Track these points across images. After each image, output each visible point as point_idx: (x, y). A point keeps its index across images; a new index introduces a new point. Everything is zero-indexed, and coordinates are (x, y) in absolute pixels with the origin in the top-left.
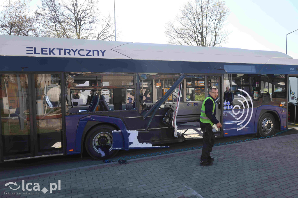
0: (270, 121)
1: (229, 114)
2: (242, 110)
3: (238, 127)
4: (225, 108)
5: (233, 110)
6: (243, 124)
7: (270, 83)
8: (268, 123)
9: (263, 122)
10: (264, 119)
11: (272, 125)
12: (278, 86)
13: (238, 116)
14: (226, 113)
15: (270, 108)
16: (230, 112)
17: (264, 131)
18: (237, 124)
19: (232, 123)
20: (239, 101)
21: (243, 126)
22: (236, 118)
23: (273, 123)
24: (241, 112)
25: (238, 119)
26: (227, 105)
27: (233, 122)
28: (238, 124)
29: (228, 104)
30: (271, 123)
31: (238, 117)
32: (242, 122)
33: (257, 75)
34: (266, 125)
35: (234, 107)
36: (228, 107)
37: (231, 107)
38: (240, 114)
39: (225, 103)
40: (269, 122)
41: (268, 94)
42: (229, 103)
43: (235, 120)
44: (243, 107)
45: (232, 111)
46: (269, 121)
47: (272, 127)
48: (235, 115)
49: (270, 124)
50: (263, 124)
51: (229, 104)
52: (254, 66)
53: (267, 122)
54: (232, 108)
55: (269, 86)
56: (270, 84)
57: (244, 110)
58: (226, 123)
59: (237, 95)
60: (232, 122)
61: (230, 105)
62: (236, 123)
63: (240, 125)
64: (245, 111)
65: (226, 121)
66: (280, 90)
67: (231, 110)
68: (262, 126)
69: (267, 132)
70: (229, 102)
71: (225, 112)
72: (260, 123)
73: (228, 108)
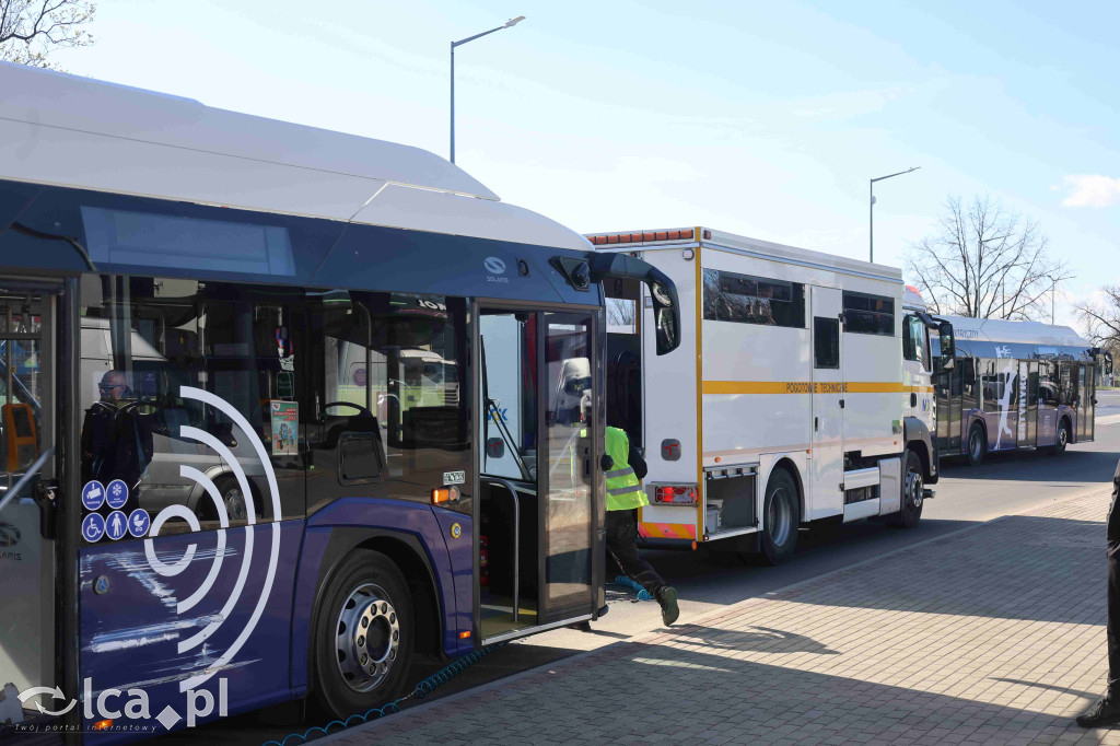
0: (382, 608)
1: (120, 577)
2: (206, 540)
3: (183, 663)
4: (91, 531)
5: (149, 545)
6: (220, 642)
7: (378, 349)
8: (371, 618)
9: (344, 615)
10: (347, 594)
11: (395, 626)
12: (417, 371)
13: (183, 585)
14: (100, 568)
15: (378, 513)
16: (125, 561)
17: (350, 676)
18: (174, 643)
19: (144, 641)
20: (186, 472)
21: (218, 655)
22: (169, 601)
23: (398, 614)
24: (204, 555)
25: (184, 606)
26: (105, 510)
27: (149, 636)
28: (184, 647)
29: (111, 497)
30: (388, 616)
31: (181, 597)
32: (213, 625)
33: (303, 290)
34: (362, 631)
35: (153, 517)
36: (117, 522)
37: (139, 523)
38: (197, 572)
39: (95, 493)
40: (379, 613)
41: (365, 420)
42: (117, 490)
43: (168, 614)
44: (216, 516)
45: (142, 549)
46: (379, 603)
47: (396, 644)
48: (160, 579)
49: (380, 624)
50: (343, 628)
51: (122, 496)
52: (279, 235)
53: (367, 613)
54: (144, 526)
55: (374, 367)
56: (376, 356)
57: (222, 536)
58: (102, 648)
59: (177, 435)
60: (145, 630)
61: (128, 509)
62: (168, 637)
63: (199, 648)
64: (228, 544)
65: (98, 633)
66: (431, 395)
67: (132, 542)
68: (339, 640)
69: (367, 677)
70: (118, 487)
71: (90, 558)
72: (326, 625)
73: (111, 529)
